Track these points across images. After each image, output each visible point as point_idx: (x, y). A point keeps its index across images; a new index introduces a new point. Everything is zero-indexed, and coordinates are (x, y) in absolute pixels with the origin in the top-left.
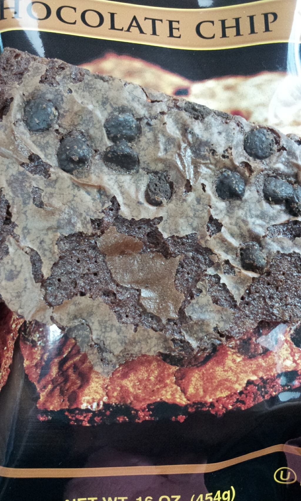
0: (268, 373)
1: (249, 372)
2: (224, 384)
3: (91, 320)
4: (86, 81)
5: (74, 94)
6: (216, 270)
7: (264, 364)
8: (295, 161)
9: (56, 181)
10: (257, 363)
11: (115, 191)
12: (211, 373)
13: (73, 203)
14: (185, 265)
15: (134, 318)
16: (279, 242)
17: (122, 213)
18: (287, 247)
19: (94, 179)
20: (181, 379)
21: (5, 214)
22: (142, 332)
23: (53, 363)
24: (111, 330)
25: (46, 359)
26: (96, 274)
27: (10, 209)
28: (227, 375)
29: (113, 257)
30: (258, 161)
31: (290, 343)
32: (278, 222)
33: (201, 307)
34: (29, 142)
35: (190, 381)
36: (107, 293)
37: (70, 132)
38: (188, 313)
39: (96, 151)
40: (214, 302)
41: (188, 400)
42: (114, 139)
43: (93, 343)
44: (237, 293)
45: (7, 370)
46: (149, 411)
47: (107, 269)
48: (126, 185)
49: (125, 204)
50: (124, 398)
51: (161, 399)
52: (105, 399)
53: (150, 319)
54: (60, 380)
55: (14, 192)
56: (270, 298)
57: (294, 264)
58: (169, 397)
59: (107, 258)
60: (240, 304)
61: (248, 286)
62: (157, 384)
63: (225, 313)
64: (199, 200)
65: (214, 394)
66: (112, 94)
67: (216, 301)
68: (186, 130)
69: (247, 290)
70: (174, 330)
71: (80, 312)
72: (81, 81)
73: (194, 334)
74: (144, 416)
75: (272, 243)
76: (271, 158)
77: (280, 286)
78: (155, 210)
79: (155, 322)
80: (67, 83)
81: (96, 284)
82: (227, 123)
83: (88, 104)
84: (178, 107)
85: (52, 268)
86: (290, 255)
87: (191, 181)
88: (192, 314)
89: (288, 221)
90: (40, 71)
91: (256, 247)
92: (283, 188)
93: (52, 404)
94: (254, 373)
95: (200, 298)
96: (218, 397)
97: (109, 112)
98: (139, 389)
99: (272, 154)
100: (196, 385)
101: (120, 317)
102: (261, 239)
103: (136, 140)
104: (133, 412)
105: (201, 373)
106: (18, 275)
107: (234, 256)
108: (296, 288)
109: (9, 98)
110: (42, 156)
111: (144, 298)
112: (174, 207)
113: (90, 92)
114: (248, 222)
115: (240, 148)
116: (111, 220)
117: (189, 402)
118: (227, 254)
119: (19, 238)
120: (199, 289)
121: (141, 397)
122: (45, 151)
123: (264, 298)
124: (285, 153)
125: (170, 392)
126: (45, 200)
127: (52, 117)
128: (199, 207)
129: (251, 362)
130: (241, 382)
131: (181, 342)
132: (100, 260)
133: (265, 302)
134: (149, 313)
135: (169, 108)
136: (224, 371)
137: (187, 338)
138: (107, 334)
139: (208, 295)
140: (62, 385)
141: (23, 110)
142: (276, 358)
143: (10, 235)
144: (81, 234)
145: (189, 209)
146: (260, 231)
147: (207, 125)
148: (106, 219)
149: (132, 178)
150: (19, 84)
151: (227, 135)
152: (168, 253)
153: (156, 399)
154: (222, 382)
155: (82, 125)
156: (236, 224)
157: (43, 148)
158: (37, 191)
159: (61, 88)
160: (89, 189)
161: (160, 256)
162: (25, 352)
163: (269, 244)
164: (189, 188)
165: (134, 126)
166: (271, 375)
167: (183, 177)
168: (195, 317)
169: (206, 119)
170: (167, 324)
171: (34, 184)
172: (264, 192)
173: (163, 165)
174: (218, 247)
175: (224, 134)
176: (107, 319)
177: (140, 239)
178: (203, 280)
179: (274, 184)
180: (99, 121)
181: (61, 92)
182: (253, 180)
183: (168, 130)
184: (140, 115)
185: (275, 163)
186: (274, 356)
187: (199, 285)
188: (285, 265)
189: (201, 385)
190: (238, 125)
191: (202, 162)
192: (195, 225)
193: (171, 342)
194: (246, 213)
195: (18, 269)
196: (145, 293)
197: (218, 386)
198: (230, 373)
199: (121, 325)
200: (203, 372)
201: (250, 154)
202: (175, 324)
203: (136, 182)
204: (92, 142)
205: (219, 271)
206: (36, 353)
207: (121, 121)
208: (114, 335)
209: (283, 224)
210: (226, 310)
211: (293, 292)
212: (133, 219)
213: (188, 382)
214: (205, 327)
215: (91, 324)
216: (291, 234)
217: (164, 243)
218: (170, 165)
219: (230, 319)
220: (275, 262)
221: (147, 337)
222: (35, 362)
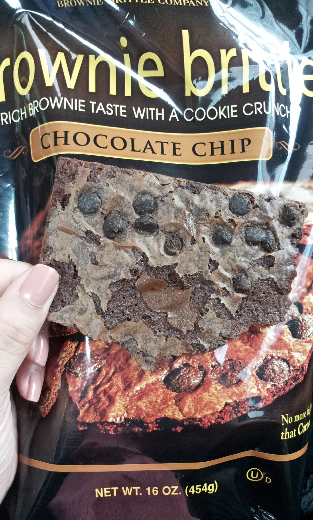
0: (240, 398)
1: (226, 397)
2: (209, 405)
3: (136, 336)
4: (118, 177)
5: (110, 186)
6: (217, 295)
7: (237, 391)
8: (266, 215)
9: (104, 246)
10: (232, 390)
11: (144, 249)
12: (200, 397)
13: (117, 259)
14: (196, 293)
15: (165, 332)
16: (259, 272)
17: (150, 263)
18: (264, 274)
19: (129, 242)
20: (179, 401)
21: (73, 271)
22: (171, 341)
23: (90, 389)
24: (150, 341)
25: (85, 386)
26: (136, 305)
27: (76, 268)
28: (211, 399)
29: (147, 293)
30: (240, 217)
31: (255, 377)
32: (257, 258)
33: (209, 321)
34: (84, 222)
35: (185, 403)
36: (145, 317)
37: (110, 212)
38: (201, 326)
39: (128, 223)
40: (217, 317)
41: (184, 416)
42: (140, 213)
43: (139, 351)
44: (233, 309)
45: (56, 394)
46: (156, 424)
47: (143, 301)
48: (151, 243)
49: (151, 257)
50: (139, 414)
51: (165, 416)
52: (126, 415)
53: (175, 332)
54: (95, 401)
55: (77, 257)
56: (256, 310)
57: (270, 285)
58: (170, 414)
59: (143, 294)
60: (235, 316)
61: (240, 304)
62: (162, 405)
63: (226, 323)
64: (201, 249)
65: (202, 412)
66: (136, 184)
67: (219, 316)
68: (188, 202)
69: (239, 306)
70: (192, 338)
71: (129, 331)
72: (114, 177)
73: (206, 339)
74: (152, 427)
75: (254, 273)
76: (249, 214)
77: (262, 301)
78: (172, 258)
79: (178, 333)
80: (105, 180)
81: (137, 311)
82: (216, 193)
83: (120, 192)
84: (182, 187)
85: (107, 304)
86: (267, 280)
87: (195, 236)
88: (203, 326)
89: (264, 256)
90: (86, 173)
91: (243, 277)
92: (259, 234)
93: (88, 418)
94: (230, 397)
95: (208, 315)
96: (205, 414)
97: (135, 195)
98: (150, 408)
99: (249, 211)
100: (189, 406)
101: (155, 332)
102: (246, 271)
103: (155, 212)
104: (145, 424)
105: (193, 397)
106: (86, 311)
107: (229, 284)
108: (273, 302)
109: (68, 194)
110: (94, 231)
111: (170, 318)
112: (185, 255)
113: (121, 184)
114: (236, 260)
115: (227, 209)
116: (143, 268)
117: (184, 418)
118: (224, 283)
119: (84, 287)
120: (207, 309)
121: (151, 413)
122: (95, 227)
123: (252, 311)
124: (258, 209)
125: (171, 411)
126: (98, 260)
127: (97, 204)
128: (202, 253)
129: (228, 390)
130: (221, 404)
131: (198, 345)
132: (139, 295)
133: (253, 313)
134: (174, 328)
135: (175, 188)
136: (209, 396)
137: (201, 342)
138: (147, 345)
139: (213, 312)
140: (96, 404)
141: (77, 201)
142: (246, 387)
143: (78, 286)
144: (124, 280)
145: (195, 255)
146: (245, 265)
147: (202, 197)
148: (140, 268)
149: (154, 238)
150: (73, 184)
151: (216, 202)
152: (183, 287)
153: (161, 416)
154: (208, 404)
155: (118, 206)
156: (228, 262)
157: (93, 225)
158: (92, 254)
159: (102, 184)
160: (127, 249)
161: (178, 289)
162: (70, 381)
163: (252, 274)
164: (193, 241)
165: (153, 203)
166: (242, 399)
167: (189, 234)
168: (205, 328)
169: (201, 193)
170: (187, 334)
171: (90, 250)
172: (245, 238)
173: (175, 227)
174: (217, 279)
175: (214, 202)
176: (147, 334)
177: (164, 279)
178: (209, 303)
179: (252, 232)
180: (129, 203)
181: (102, 186)
182: (237, 231)
183: (176, 204)
184: (156, 195)
185: (251, 218)
186: (244, 385)
187: (206, 306)
188: (265, 287)
189: (193, 406)
190: (224, 194)
191: (201, 222)
192: (200, 265)
193: (191, 346)
194: (234, 254)
195: (86, 307)
196: (170, 315)
197: (205, 406)
198: (213, 397)
199: (156, 337)
200: (194, 397)
201: (234, 213)
202: (193, 333)
203: (158, 241)
204: (125, 217)
205: (219, 295)
206: (78, 381)
207: (144, 201)
208: (152, 344)
209: (261, 259)
210: (226, 321)
211: (272, 305)
212: (158, 266)
213: (184, 404)
214: (213, 334)
215: (136, 339)
216: (267, 265)
217: (180, 280)
218: (179, 227)
219: (229, 327)
220: (257, 286)
221: (175, 344)
222: (77, 388)
